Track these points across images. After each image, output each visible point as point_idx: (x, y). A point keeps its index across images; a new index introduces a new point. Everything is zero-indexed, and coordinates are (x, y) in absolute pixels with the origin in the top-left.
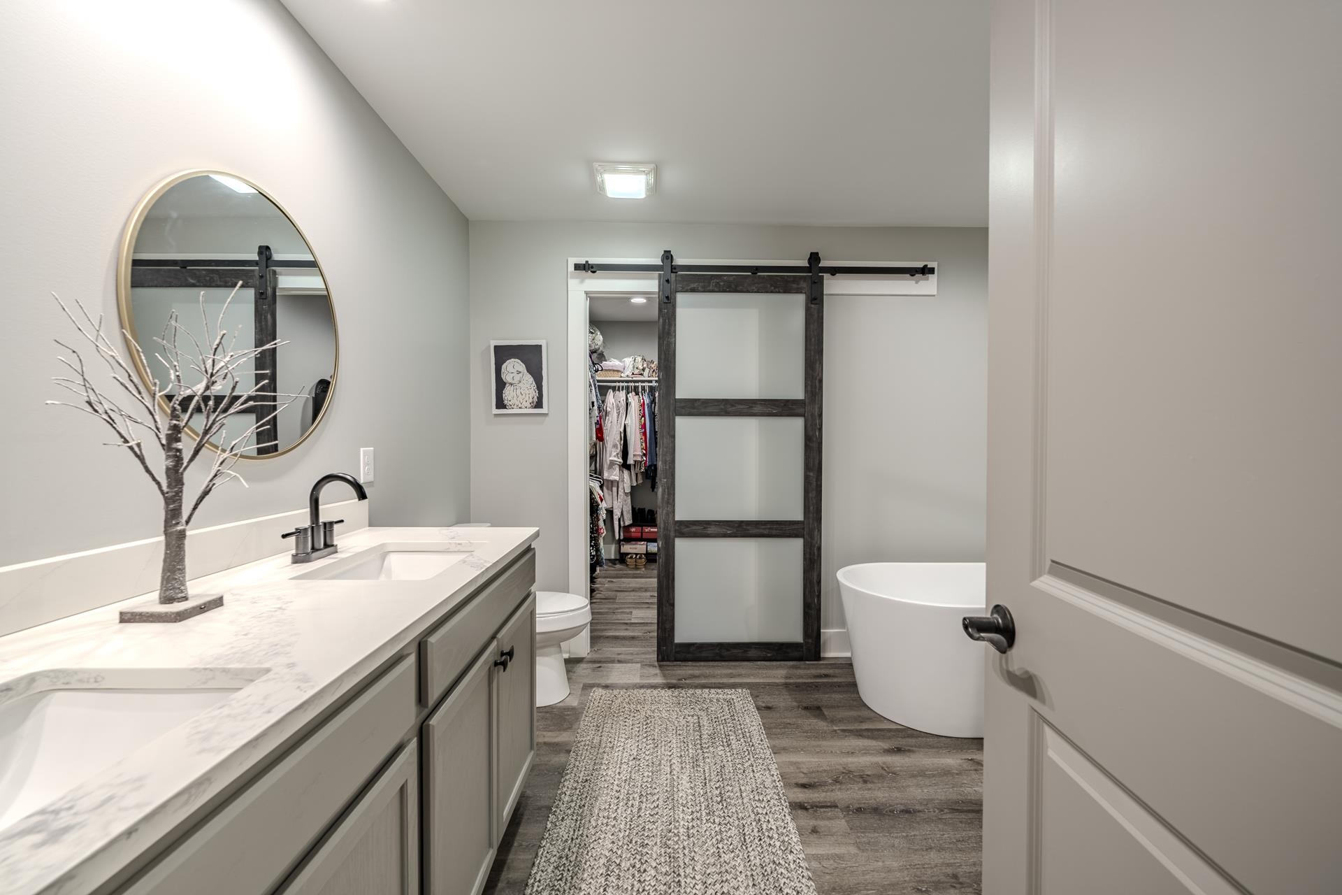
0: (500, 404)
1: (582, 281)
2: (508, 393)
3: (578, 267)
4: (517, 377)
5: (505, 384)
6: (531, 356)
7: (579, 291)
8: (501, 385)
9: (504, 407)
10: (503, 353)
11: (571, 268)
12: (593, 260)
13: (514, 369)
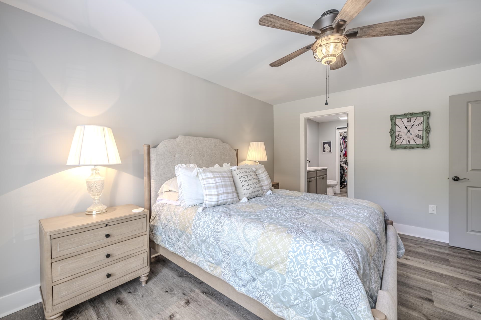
0: (324, 151)
1: (338, 130)
2: (325, 150)
3: (337, 128)
4: (327, 147)
5: (325, 148)
6: (329, 144)
7: (338, 132)
8: (324, 148)
9: (325, 152)
10: (324, 143)
11: (336, 129)
12: (340, 127)
13: (326, 145)
